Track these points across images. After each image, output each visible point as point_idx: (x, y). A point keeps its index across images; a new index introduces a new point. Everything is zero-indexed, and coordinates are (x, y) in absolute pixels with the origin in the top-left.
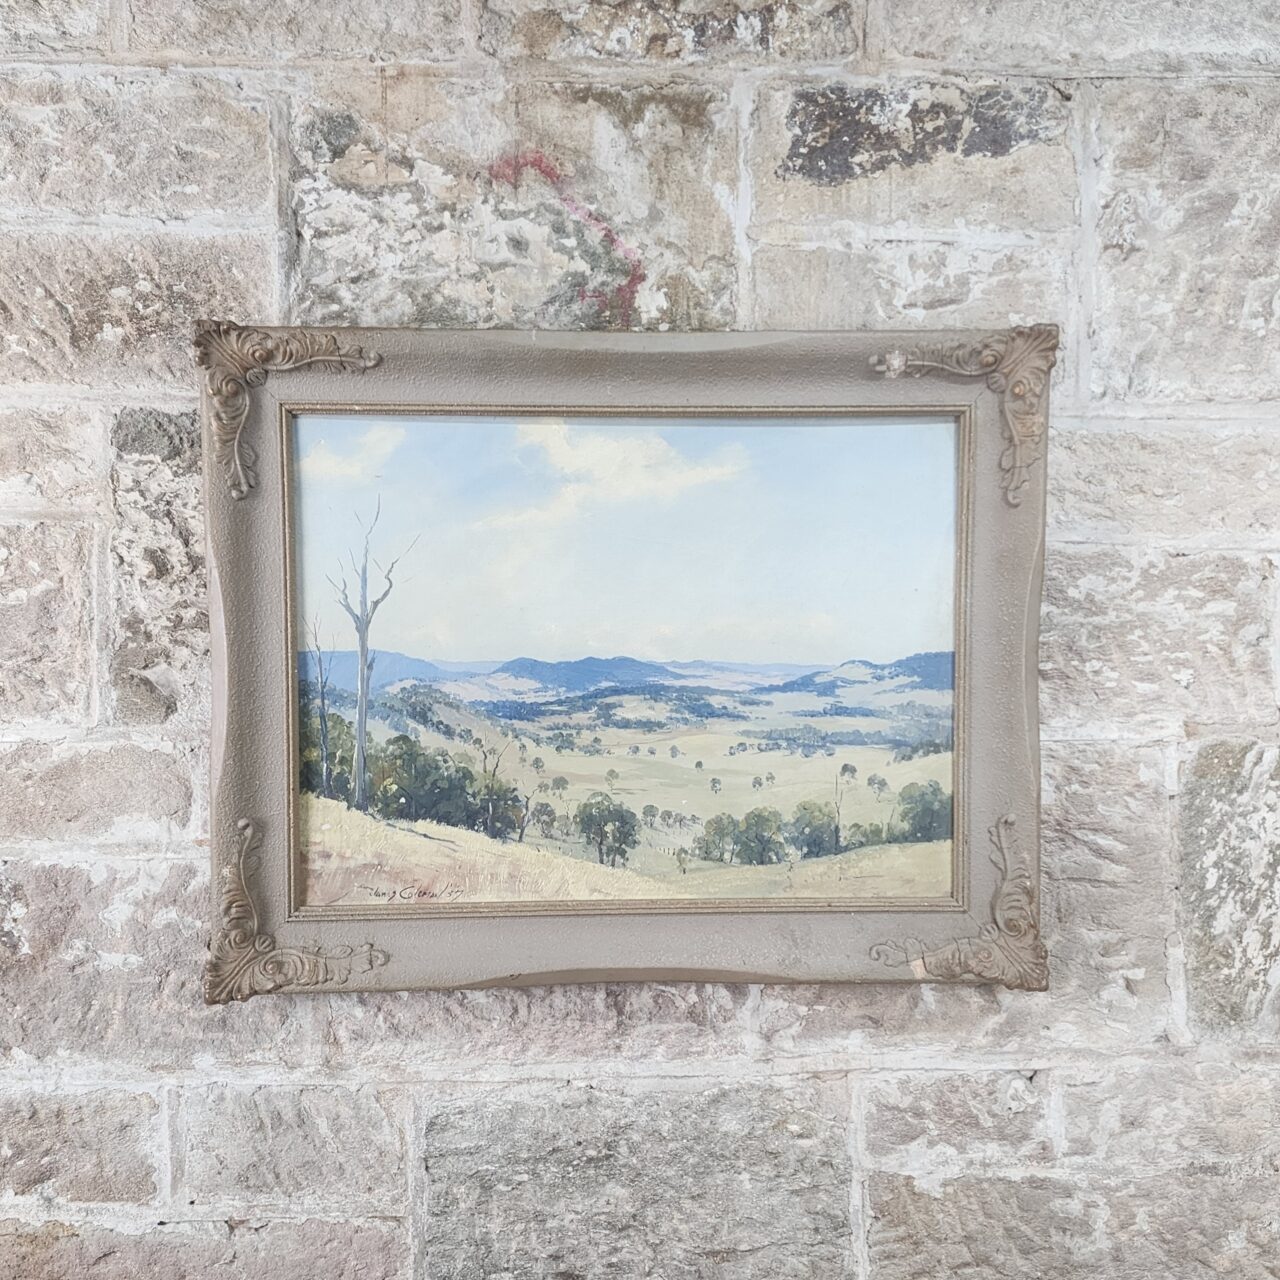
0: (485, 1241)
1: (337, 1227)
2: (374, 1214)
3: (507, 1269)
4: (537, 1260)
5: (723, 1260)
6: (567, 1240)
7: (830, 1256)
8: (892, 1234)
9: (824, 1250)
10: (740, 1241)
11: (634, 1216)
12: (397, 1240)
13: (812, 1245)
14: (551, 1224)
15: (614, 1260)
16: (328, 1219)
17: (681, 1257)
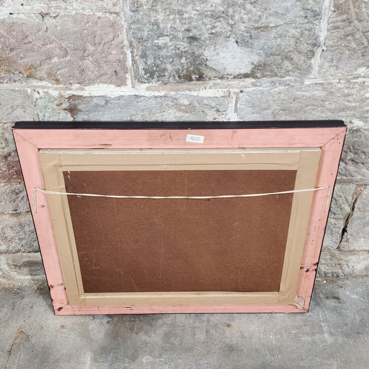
0: (156, 23)
1: (90, 16)
2: (106, 11)
3: (167, 35)
4: (179, 31)
5: (262, 31)
6: (193, 23)
7: (310, 28)
8: (340, 18)
9: (308, 26)
10: (271, 22)
11: (223, 12)
12: (117, 23)
13: (303, 24)
14: (186, 16)
15: (214, 31)
16: (85, 13)
17: (243, 30)
